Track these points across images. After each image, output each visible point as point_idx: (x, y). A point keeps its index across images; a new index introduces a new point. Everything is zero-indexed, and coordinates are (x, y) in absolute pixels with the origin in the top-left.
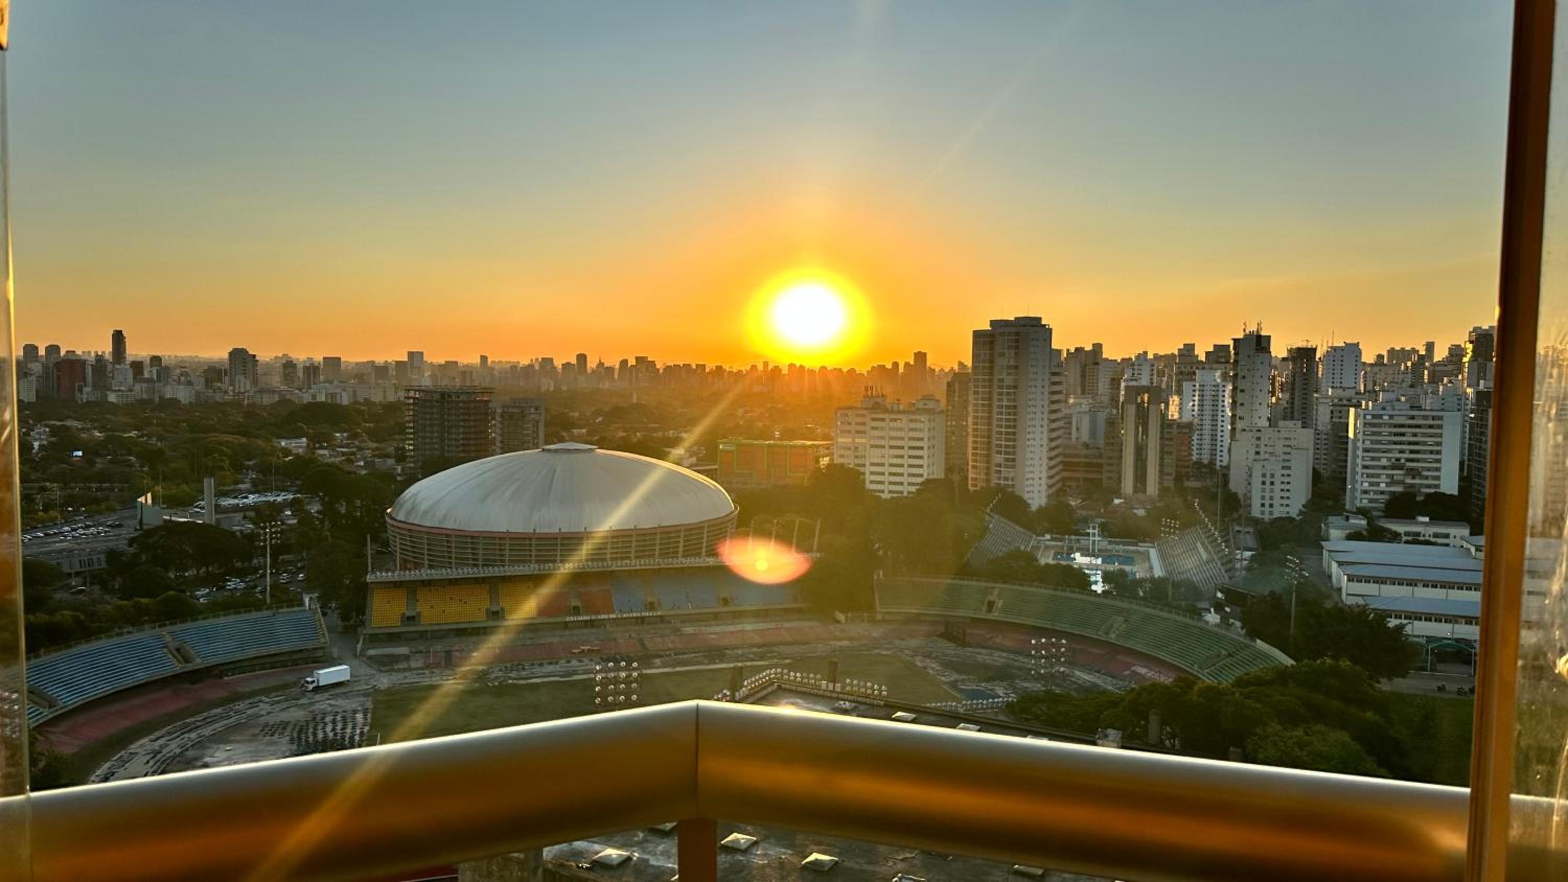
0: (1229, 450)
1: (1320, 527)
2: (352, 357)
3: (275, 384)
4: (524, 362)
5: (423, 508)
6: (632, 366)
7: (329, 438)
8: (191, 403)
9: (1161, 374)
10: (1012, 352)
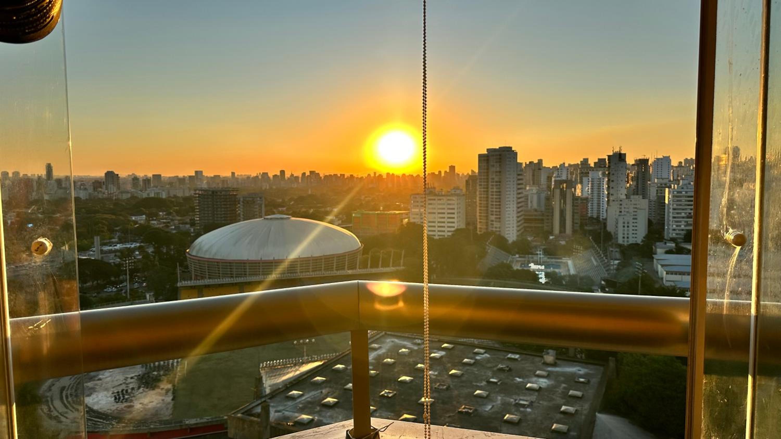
0: (607, 211)
1: (652, 248)
2: (167, 174)
3: (128, 189)
4: (254, 174)
5: (204, 249)
6: (308, 176)
7: (157, 215)
8: (87, 199)
9: (572, 173)
10: (498, 164)
